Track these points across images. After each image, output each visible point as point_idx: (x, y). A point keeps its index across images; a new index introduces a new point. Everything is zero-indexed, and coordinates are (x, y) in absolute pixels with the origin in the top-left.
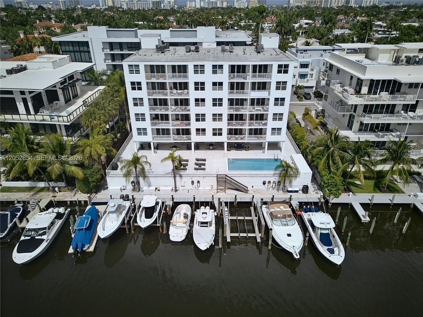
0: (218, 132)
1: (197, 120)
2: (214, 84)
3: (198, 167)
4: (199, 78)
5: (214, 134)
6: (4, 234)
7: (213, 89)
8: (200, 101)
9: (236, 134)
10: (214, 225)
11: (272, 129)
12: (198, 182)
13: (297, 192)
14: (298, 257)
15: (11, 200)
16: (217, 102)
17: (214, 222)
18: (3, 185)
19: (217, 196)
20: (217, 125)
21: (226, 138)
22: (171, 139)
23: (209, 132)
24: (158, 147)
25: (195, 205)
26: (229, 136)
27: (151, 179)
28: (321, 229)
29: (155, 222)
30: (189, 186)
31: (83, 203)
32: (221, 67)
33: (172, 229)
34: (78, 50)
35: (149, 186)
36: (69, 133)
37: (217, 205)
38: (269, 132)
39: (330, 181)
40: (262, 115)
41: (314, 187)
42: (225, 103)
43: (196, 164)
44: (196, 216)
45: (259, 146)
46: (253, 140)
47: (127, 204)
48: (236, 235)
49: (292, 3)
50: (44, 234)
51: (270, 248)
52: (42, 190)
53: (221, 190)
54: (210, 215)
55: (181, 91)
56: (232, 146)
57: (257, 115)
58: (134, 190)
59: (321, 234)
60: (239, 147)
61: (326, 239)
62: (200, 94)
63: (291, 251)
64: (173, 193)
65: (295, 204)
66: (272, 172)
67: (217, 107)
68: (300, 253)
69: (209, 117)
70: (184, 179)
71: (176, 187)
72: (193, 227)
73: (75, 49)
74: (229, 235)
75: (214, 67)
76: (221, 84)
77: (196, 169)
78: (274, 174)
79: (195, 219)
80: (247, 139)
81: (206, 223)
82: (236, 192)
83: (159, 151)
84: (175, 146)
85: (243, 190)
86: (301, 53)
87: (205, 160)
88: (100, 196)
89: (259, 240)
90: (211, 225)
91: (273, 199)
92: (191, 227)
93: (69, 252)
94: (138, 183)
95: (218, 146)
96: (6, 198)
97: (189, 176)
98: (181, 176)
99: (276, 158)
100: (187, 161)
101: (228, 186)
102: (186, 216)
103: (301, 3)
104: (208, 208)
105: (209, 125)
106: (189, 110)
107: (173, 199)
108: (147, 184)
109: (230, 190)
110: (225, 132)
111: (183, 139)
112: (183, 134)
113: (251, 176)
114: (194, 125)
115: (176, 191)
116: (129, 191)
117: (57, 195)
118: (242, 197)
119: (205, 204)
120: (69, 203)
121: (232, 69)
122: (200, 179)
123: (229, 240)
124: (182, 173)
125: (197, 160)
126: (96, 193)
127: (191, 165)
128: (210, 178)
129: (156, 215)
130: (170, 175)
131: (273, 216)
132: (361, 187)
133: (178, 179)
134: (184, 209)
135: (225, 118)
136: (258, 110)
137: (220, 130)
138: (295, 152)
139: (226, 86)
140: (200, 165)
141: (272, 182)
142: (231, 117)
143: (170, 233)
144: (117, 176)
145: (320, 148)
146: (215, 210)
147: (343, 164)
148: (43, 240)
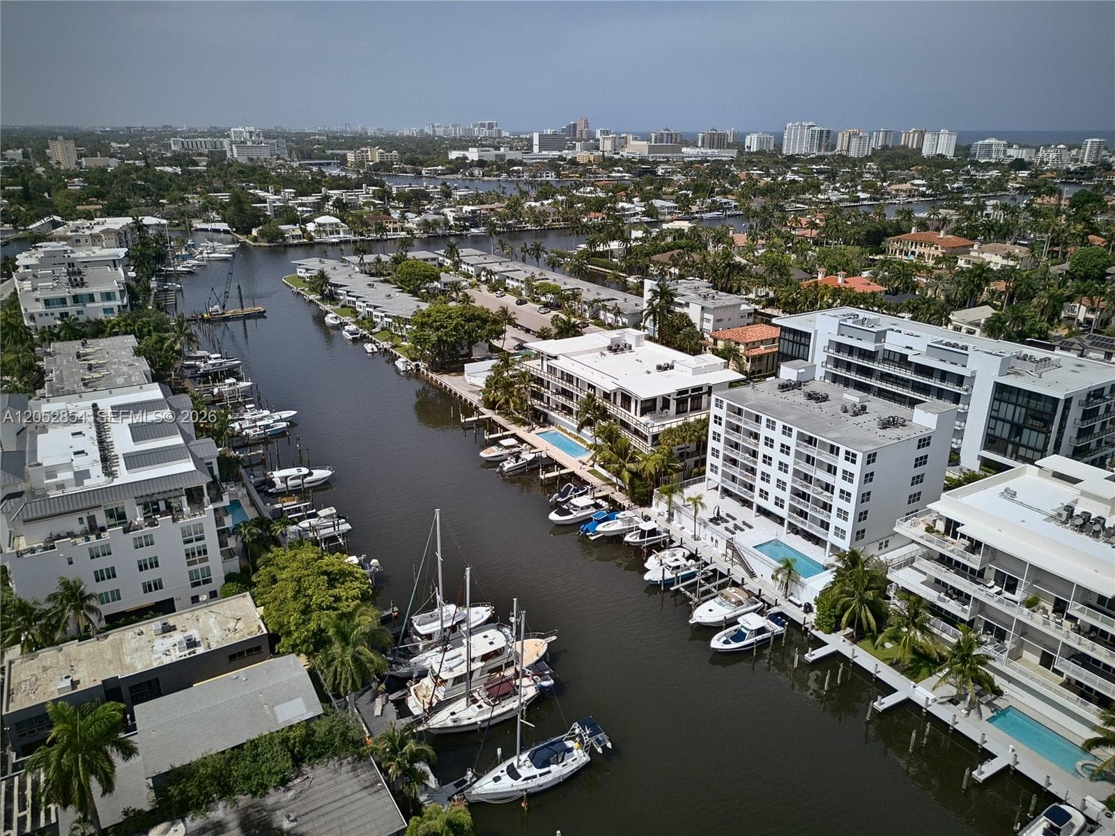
0: (779, 503)
1: (763, 479)
2: (783, 446)
3: (732, 528)
4: (770, 433)
5: (776, 504)
7: (781, 451)
8: (767, 459)
9: (799, 514)
11: (836, 527)
12: (717, 541)
15: (588, 481)
16: (783, 467)
18: (594, 468)
20: (781, 494)
21: (788, 514)
22: (737, 488)
23: (771, 499)
26: (791, 513)
27: (683, 516)
28: (743, 626)
30: (709, 541)
32: (790, 430)
34: (798, 341)
38: (832, 529)
42: (791, 471)
43: (736, 526)
55: (752, 440)
57: (822, 501)
62: (768, 451)
67: (783, 473)
69: (773, 481)
76: (788, 448)
80: (808, 526)
87: (751, 527)
94: (672, 515)
96: (586, 477)
98: (705, 527)
100: (734, 519)
105: (772, 489)
106: (756, 464)
109: (740, 566)
110: (787, 506)
111: (746, 494)
112: (747, 488)
113: (763, 561)
114: (758, 483)
115: (696, 539)
116: (665, 518)
117: (616, 492)
121: (801, 437)
122: (719, 539)
125: (744, 523)
126: (641, 506)
127: (730, 524)
135: (789, 489)
136: (824, 496)
137: (783, 501)
139: (793, 452)
140: (738, 528)
142: (795, 492)
148: (572, 514)
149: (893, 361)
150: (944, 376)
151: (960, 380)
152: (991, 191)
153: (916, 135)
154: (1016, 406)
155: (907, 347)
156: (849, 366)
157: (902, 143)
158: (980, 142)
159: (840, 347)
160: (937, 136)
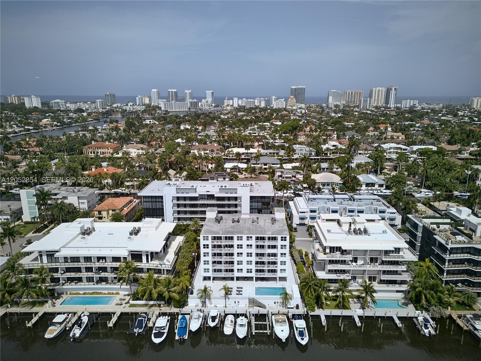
0: (250, 271)
1: (238, 264)
2: (248, 245)
3: (238, 293)
4: (240, 242)
5: (248, 272)
6: (142, 330)
7: (247, 248)
8: (239, 254)
9: (260, 272)
10: (246, 326)
11: (281, 269)
12: (238, 302)
13: (293, 308)
14: (285, 341)
15: (137, 312)
16: (249, 255)
17: (247, 325)
18: (130, 303)
19: (248, 311)
20: (249, 267)
21: (255, 274)
22: (223, 275)
23: (245, 271)
24: (214, 279)
25: (237, 316)
26: (256, 273)
27: (212, 300)
28: (299, 328)
29: (217, 324)
30: (233, 304)
31: (176, 313)
32: (251, 237)
33: (225, 328)
34: (155, 201)
35: (211, 304)
36: (168, 273)
37: (248, 316)
38: (279, 271)
39: (308, 302)
40: (275, 262)
41: (303, 305)
42: (254, 255)
43: (237, 291)
44: (237, 322)
45: (274, 279)
46: (270, 275)
47: (202, 314)
48: (258, 331)
49: (331, 102)
50: (164, 329)
51: (274, 338)
52: (152, 306)
53: (251, 307)
54: (244, 321)
55: (230, 249)
56: (258, 279)
57: (272, 262)
58: (202, 306)
59: (299, 331)
60: (263, 279)
61: (301, 334)
62: (240, 251)
63: (281, 338)
64: (224, 308)
65: (290, 315)
66: (279, 296)
67: (249, 257)
68: (286, 339)
69: (245, 263)
70: (230, 300)
71: (226, 305)
72: (236, 327)
73: (153, 201)
74: (254, 331)
75: (248, 237)
76: (251, 245)
77: (237, 294)
78: (280, 298)
79: (237, 323)
80: (267, 275)
81: (243, 325)
82: (259, 308)
83: (215, 281)
84: (224, 279)
85: (263, 307)
86: (311, 201)
87: (242, 288)
88: (185, 310)
89: (269, 334)
90: (245, 327)
91: (279, 312)
92: (235, 327)
93: (176, 339)
94: (205, 302)
95: (250, 279)
96: (135, 310)
97: (233, 298)
98: (229, 299)
99: (283, 287)
100: (232, 288)
101: (255, 304)
102: (232, 322)
103: (340, 102)
104: (244, 317)
105: (245, 267)
106: (233, 259)
107: (225, 312)
108: (210, 303)
109: (256, 307)
110: (254, 271)
111: (230, 275)
112: (229, 272)
113: (268, 299)
114: (236, 267)
115: (226, 307)
116: (200, 306)
117: (161, 309)
118: (263, 311)
119: (242, 315)
120: (168, 313)
121: (257, 238)
122: (240, 300)
123: (254, 334)
124: (230, 296)
125: (238, 288)
126: (182, 308)
127: (234, 292)
128: (245, 300)
129: (217, 320)
130: (223, 298)
131: (277, 321)
132: (329, 305)
133: (227, 300)
134: (230, 318)
135: (254, 263)
136: (272, 259)
137: (251, 269)
138: (295, 283)
139: (254, 246)
140: (239, 291)
141: (279, 302)
142: (257, 263)
143: (224, 330)
144: (193, 298)
145: (304, 283)
146: (247, 319)
147: (315, 293)
148: (164, 333)
149: (204, 198)
150: (229, 199)
151: (236, 199)
152: (83, 122)
153: (16, 98)
154: (258, 203)
155: (207, 191)
156: (185, 206)
157: (10, 102)
158: (53, 101)
159: (178, 199)
160: (30, 99)
